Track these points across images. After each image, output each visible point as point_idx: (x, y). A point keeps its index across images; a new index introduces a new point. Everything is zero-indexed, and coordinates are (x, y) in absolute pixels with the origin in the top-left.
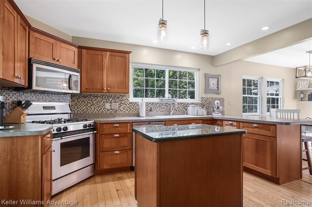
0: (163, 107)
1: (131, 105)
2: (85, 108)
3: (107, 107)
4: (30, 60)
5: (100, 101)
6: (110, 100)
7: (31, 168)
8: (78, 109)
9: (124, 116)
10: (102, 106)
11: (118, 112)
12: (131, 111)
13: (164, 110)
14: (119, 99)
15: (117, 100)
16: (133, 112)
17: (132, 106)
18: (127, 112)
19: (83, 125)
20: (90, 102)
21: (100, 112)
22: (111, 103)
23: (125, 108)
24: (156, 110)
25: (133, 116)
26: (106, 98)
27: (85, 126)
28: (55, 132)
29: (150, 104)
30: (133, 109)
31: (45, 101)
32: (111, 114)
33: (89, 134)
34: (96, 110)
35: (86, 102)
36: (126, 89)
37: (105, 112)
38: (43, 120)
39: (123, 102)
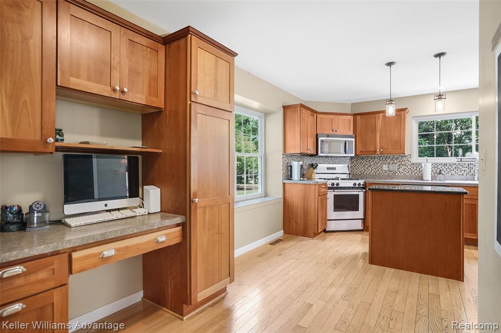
0: (464, 169)
1: (413, 166)
2: (362, 169)
3: (384, 169)
4: (317, 135)
5: (377, 162)
6: (388, 161)
7: (313, 203)
8: (357, 170)
9: (404, 179)
10: (380, 167)
11: (397, 174)
12: (413, 173)
13: (465, 174)
14: (398, 160)
15: (395, 161)
16: (416, 174)
17: (415, 168)
18: (408, 174)
19: (353, 183)
20: (367, 163)
21: (377, 173)
22: (389, 164)
23: (405, 170)
24: (450, 174)
25: (416, 179)
26: (384, 159)
27: (355, 184)
28: (331, 186)
29: (441, 166)
30: (416, 171)
31: (329, 163)
32: (388, 175)
33: (359, 191)
34: (373, 171)
35: (364, 164)
36: (401, 149)
37: (382, 174)
38: (329, 178)
39: (403, 163)
